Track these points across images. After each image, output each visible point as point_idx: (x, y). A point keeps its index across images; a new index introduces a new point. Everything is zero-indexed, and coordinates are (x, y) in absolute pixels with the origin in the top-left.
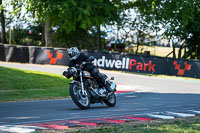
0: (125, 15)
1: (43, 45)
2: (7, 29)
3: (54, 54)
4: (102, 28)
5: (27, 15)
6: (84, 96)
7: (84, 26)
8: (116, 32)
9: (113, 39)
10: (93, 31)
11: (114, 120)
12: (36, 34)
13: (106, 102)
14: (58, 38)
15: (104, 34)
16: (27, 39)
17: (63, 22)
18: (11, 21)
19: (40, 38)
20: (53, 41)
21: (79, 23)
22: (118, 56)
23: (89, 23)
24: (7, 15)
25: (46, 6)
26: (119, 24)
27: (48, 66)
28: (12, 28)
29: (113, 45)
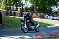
0: (58, 4)
1: (34, 12)
2: (23, 8)
3: (37, 15)
4: (51, 7)
5: (29, 4)
6: (26, 29)
7: (46, 7)
8: (55, 8)
9: (55, 11)
10: (49, 8)
11: (55, 34)
12: (32, 9)
13: (35, 30)
14: (38, 10)
15: (52, 9)
16: (29, 11)
17: (40, 5)
18: (24, 5)
19: (33, 10)
20: (37, 11)
21: (45, 6)
22: (56, 16)
23: (48, 6)
24: (23, 3)
25: (35, 1)
26: (56, 6)
27: (35, 18)
28: (25, 7)
29: (54, 12)
